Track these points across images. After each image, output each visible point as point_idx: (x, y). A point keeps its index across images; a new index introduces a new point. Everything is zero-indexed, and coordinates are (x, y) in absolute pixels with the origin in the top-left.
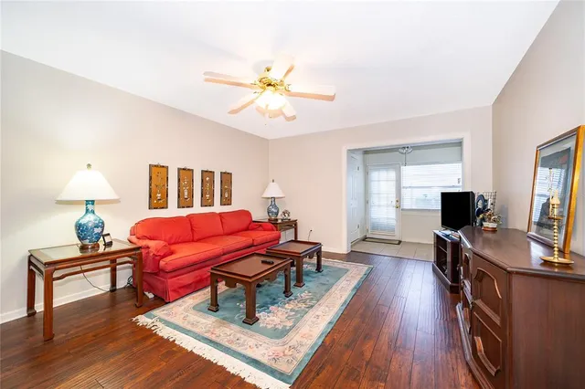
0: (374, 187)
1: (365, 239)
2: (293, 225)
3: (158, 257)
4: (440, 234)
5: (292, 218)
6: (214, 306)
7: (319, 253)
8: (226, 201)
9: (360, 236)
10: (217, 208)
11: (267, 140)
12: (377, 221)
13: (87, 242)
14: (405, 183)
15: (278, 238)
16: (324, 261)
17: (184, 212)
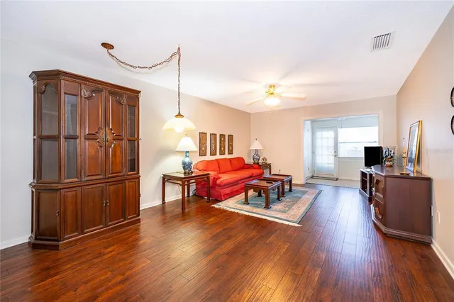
0: (318, 142)
1: (312, 177)
2: (268, 166)
3: (215, 179)
4: (364, 171)
5: (268, 162)
6: (246, 202)
7: (290, 181)
8: (231, 152)
9: (310, 175)
10: (227, 156)
11: (249, 113)
12: (321, 165)
13: (187, 171)
14: (340, 139)
15: (263, 173)
16: (293, 188)
17: (213, 158)
